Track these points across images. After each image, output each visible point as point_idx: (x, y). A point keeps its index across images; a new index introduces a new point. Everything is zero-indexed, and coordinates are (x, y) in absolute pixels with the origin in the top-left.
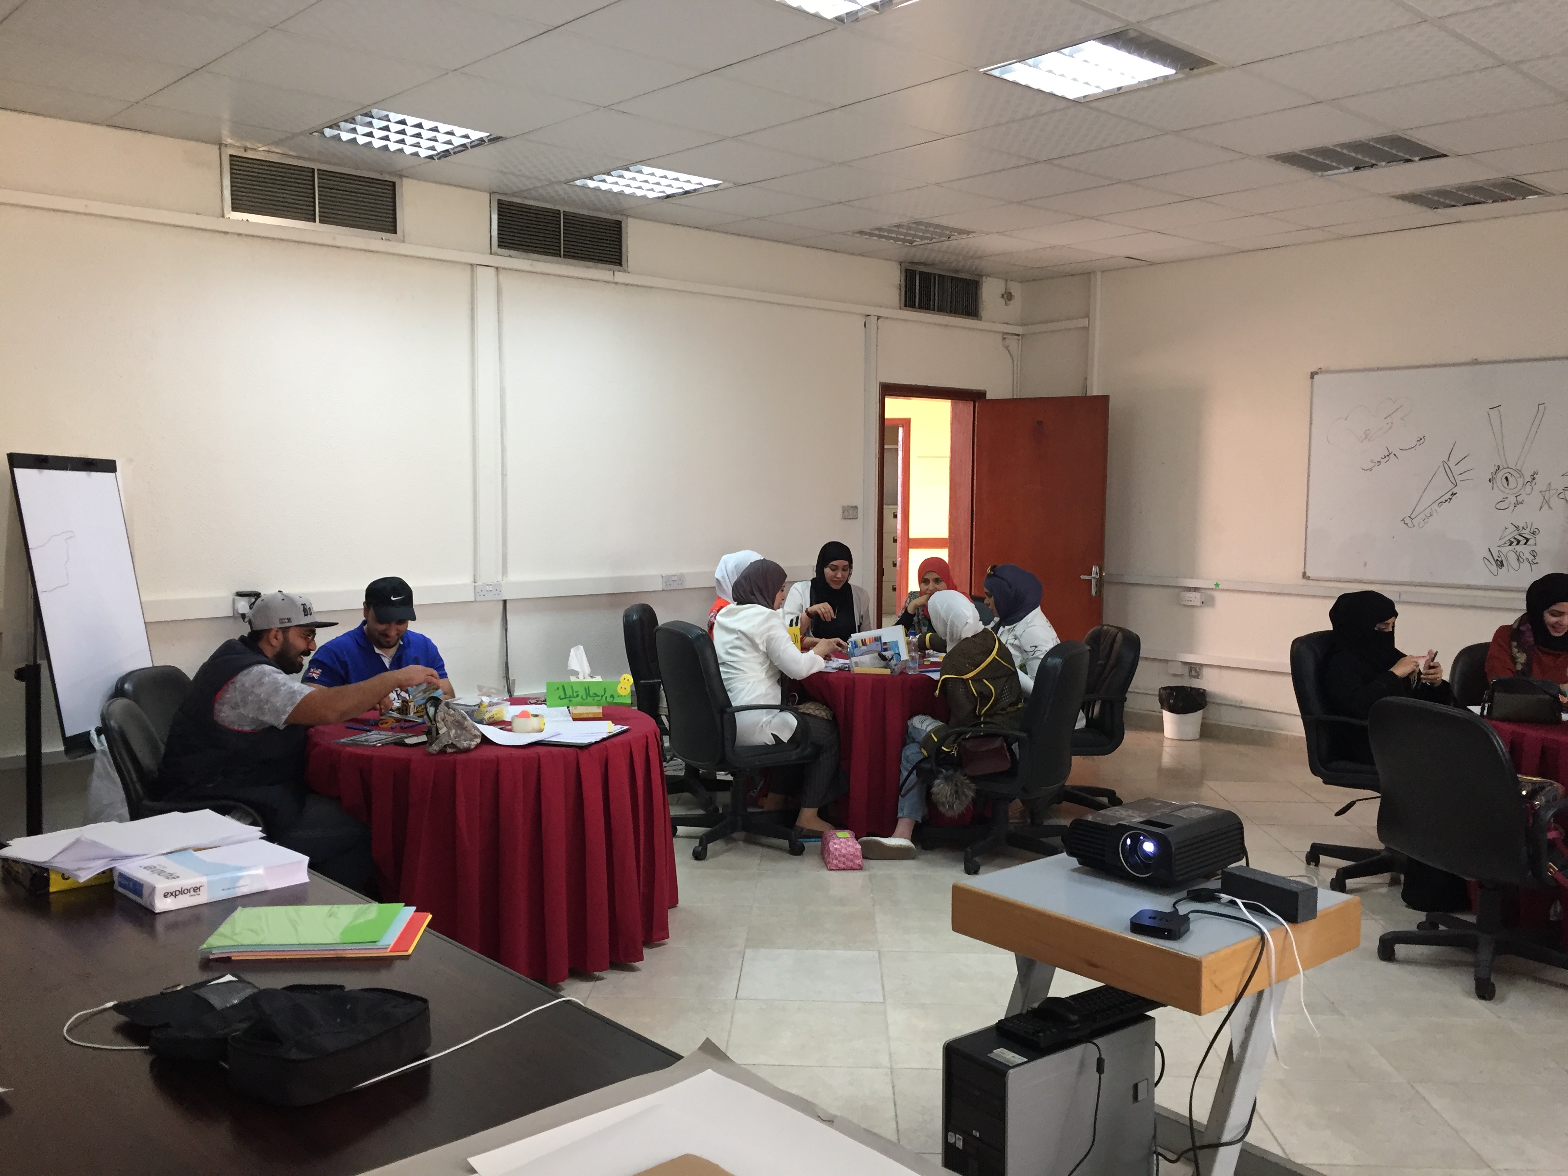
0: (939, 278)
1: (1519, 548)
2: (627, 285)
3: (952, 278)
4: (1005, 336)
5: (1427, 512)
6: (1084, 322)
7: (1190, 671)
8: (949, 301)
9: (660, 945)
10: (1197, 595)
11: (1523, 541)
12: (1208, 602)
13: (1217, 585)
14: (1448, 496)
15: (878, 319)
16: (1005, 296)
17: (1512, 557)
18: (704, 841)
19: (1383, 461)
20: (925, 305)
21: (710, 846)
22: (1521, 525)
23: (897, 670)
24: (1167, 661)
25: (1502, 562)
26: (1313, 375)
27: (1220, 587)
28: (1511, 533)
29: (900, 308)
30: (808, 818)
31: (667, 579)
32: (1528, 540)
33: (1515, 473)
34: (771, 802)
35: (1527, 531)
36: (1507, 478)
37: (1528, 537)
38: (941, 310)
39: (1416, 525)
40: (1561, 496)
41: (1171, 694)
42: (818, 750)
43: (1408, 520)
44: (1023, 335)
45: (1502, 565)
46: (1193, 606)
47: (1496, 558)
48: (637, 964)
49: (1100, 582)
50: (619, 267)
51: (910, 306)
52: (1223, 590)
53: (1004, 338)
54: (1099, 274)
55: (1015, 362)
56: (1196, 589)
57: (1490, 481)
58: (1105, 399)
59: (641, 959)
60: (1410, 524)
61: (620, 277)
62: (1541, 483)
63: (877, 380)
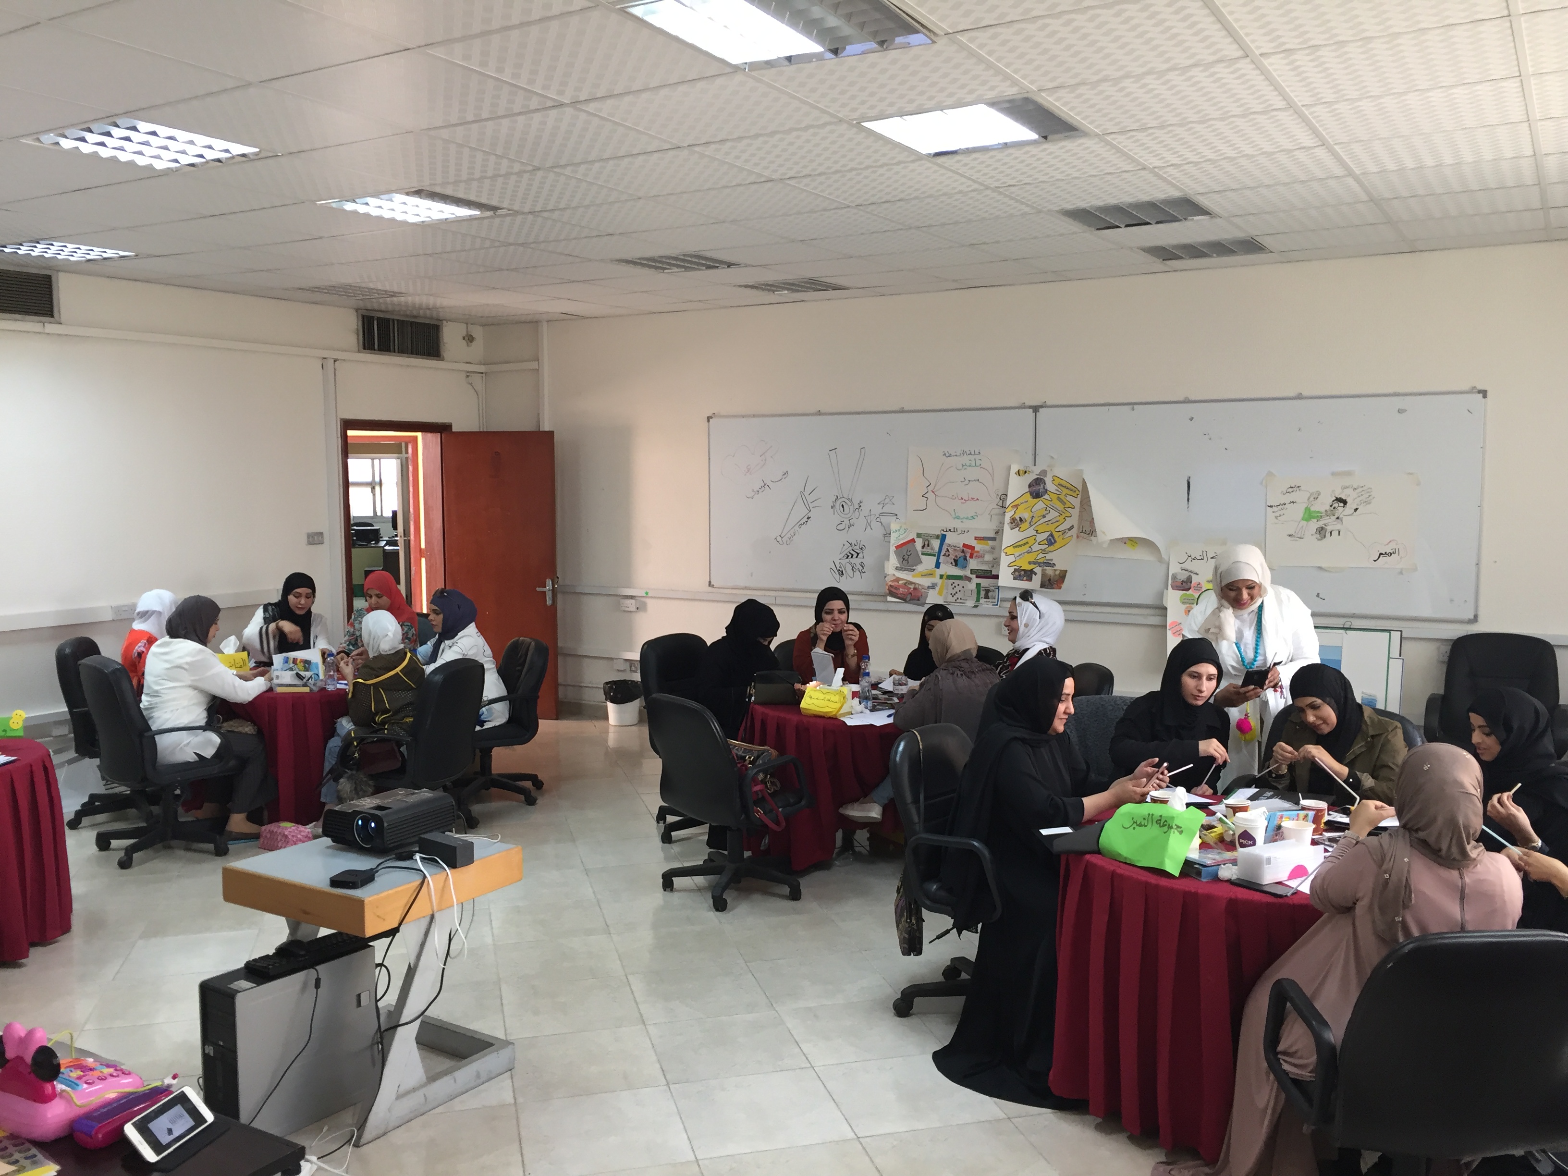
0: (398, 324)
1: (854, 560)
2: (59, 335)
3: (412, 323)
4: (468, 374)
5: (792, 532)
6: (534, 365)
7: (631, 667)
8: (409, 343)
9: (55, 943)
10: (633, 601)
11: (855, 555)
12: (641, 608)
13: (647, 593)
14: (805, 519)
15: (335, 361)
16: (466, 338)
17: (849, 568)
18: (130, 851)
19: (760, 491)
20: (385, 347)
21: (135, 856)
22: (854, 542)
23: (315, 689)
24: (612, 659)
25: (842, 572)
26: (709, 419)
27: (650, 595)
28: (847, 549)
29: (359, 351)
30: (238, 822)
31: (117, 610)
32: (858, 554)
33: (847, 501)
34: (208, 810)
35: (857, 547)
36: (843, 506)
37: (858, 552)
38: (403, 351)
39: (785, 542)
40: (878, 520)
41: (611, 688)
42: (243, 762)
43: (779, 539)
44: (486, 373)
45: (843, 574)
46: (631, 612)
47: (838, 568)
48: (23, 961)
49: (554, 591)
50: (51, 319)
51: (369, 349)
52: (652, 597)
53: (468, 376)
54: (545, 324)
55: (480, 399)
56: (632, 597)
57: (832, 507)
58: (551, 434)
59: (27, 956)
60: (781, 542)
61: (51, 328)
62: (865, 510)
63: (336, 416)
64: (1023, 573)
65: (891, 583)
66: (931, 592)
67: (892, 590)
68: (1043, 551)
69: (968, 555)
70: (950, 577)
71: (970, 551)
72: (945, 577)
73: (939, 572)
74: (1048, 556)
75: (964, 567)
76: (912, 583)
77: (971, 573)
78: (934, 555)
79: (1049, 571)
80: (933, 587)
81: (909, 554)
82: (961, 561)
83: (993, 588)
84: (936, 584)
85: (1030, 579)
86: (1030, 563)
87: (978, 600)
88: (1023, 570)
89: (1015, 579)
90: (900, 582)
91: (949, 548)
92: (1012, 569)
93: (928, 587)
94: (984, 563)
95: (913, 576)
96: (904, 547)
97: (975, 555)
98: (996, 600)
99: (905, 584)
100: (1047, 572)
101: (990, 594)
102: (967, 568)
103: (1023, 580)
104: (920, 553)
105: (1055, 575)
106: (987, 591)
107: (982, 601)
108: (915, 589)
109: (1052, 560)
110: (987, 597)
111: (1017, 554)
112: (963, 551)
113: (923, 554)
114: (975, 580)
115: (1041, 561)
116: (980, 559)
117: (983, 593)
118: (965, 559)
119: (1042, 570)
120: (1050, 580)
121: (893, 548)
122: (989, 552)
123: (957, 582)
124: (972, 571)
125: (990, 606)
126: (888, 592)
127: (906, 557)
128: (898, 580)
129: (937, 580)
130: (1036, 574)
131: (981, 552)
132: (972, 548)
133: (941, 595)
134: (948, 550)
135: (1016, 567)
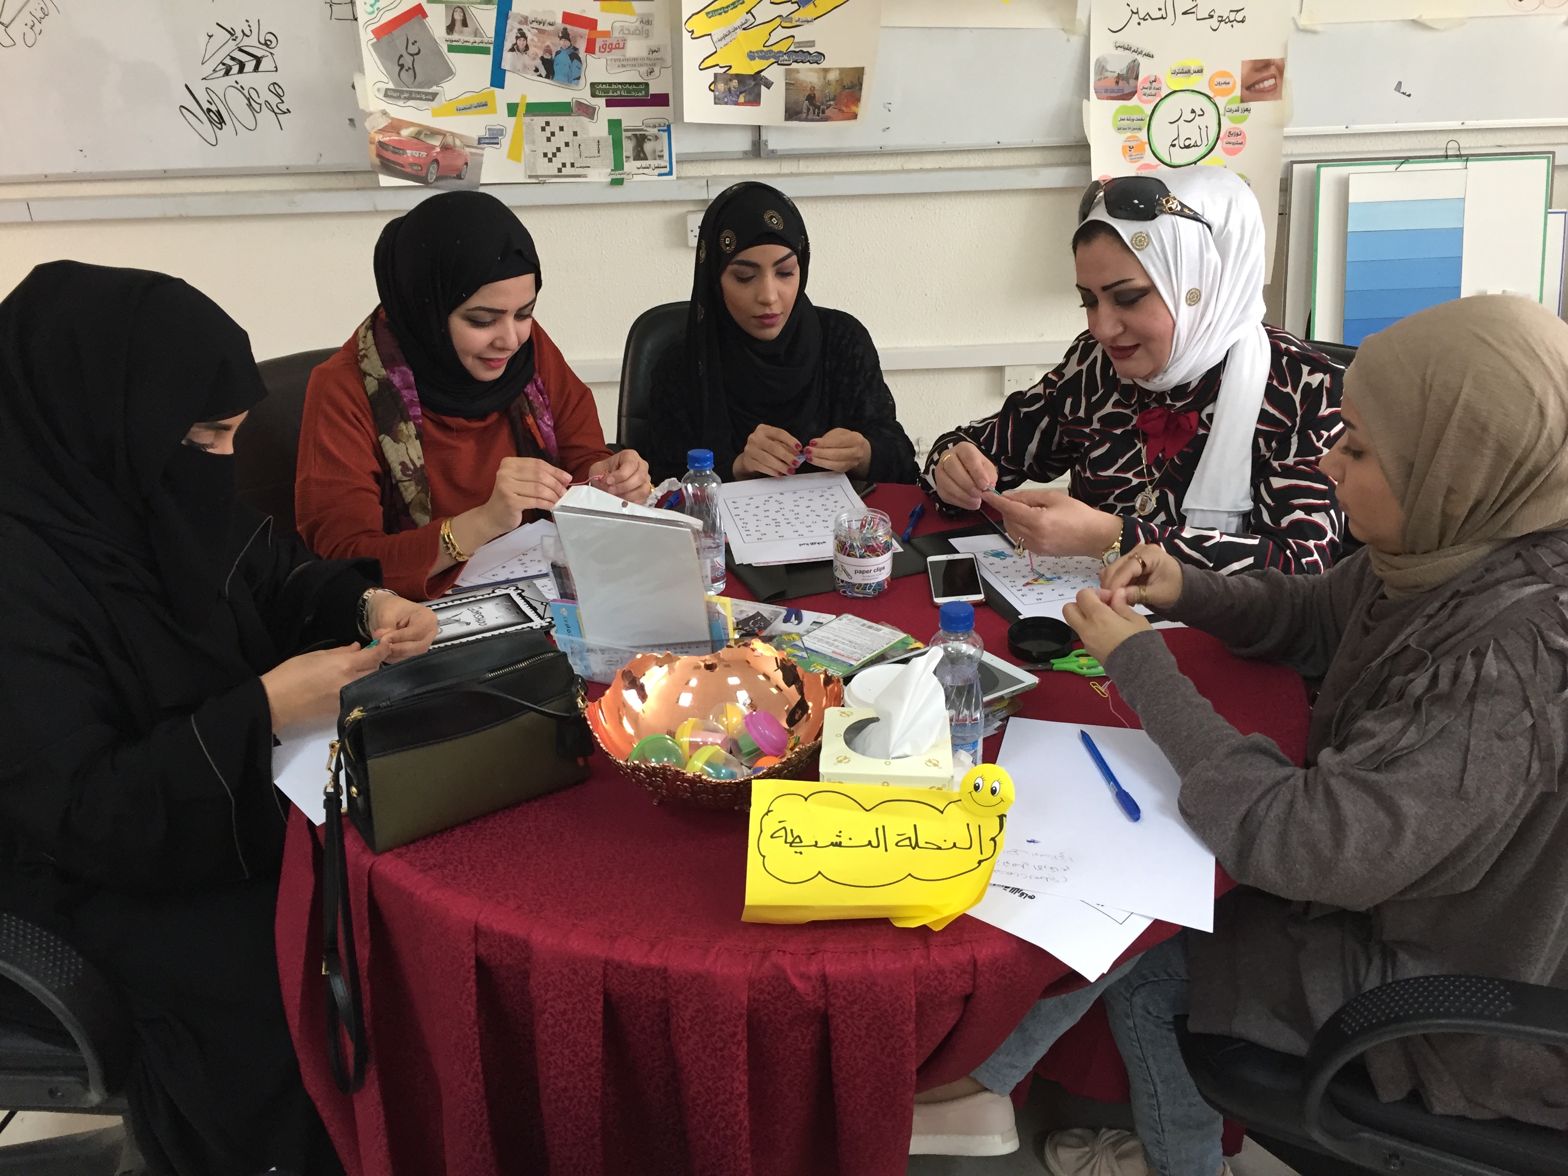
1: (248, 79)
11: (250, 65)
17: (237, 102)
25: (219, 114)
28: (222, 46)
32: (259, 60)
35: (252, 40)
37: (258, 53)
39: (19, 40)
45: (222, 121)
47: (206, 106)
64: (735, 83)
65: (380, 138)
66: (489, 152)
67: (389, 155)
68: (785, 21)
69: (582, 46)
70: (534, 109)
71: (585, 32)
72: (521, 110)
73: (502, 97)
74: (801, 34)
75: (574, 79)
76: (434, 133)
77: (593, 95)
78: (484, 51)
79: (807, 73)
80: (492, 138)
81: (413, 49)
82: (562, 62)
83: (655, 131)
84: (501, 132)
85: (755, 100)
86: (752, 56)
87: (618, 165)
88: (737, 76)
89: (717, 101)
90: (405, 133)
91: (525, 29)
92: (709, 76)
93: (480, 140)
94: (624, 63)
95: (435, 114)
96: (396, 33)
97: (599, 42)
98: (665, 162)
99: (416, 136)
100: (801, 76)
101: (648, 147)
102: (582, 80)
103: (736, 103)
104: (444, 48)
105: (829, 83)
106: (640, 140)
107: (630, 166)
108: (445, 148)
109: (812, 44)
110: (640, 154)
111: (717, 34)
112: (565, 35)
113: (452, 49)
114: (606, 113)
115: (783, 47)
116: (616, 54)
117: (628, 147)
118: (574, 56)
119: (788, 73)
120: (811, 98)
121: (366, 37)
122: (637, 33)
123: (556, 121)
124: (595, 89)
125: (652, 177)
126: (377, 161)
127: (407, 61)
128: (395, 126)
129: (500, 118)
130: (769, 85)
131: (616, 34)
132: (591, 24)
133: (519, 160)
134: (522, 35)
135: (718, 70)
